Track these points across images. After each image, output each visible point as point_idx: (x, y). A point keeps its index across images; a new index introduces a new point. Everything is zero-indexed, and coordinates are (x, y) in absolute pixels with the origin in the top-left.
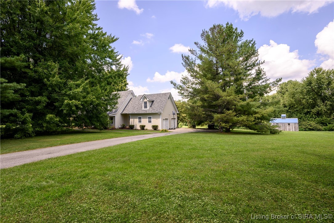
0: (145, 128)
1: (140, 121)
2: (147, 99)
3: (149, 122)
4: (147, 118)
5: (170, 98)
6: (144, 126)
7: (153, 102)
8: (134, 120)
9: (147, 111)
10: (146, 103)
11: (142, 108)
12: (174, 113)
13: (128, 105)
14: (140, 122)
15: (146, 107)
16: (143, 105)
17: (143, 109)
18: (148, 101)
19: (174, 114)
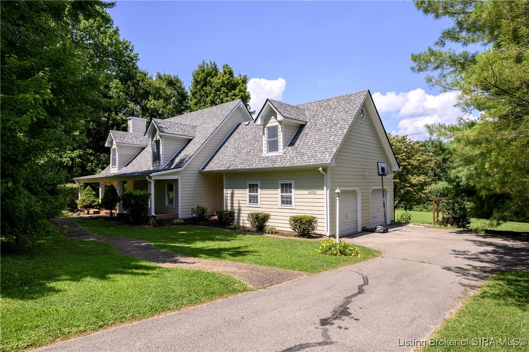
0: (269, 224)
1: (254, 197)
2: (276, 118)
3: (283, 202)
4: (277, 188)
5: (367, 112)
6: (266, 218)
7: (301, 127)
8: (232, 194)
9: (275, 162)
10: (273, 132)
11: (262, 151)
12: (383, 169)
13: (227, 143)
14: (253, 199)
15: (273, 146)
16: (265, 139)
17: (265, 153)
18: (280, 122)
19: (383, 173)
